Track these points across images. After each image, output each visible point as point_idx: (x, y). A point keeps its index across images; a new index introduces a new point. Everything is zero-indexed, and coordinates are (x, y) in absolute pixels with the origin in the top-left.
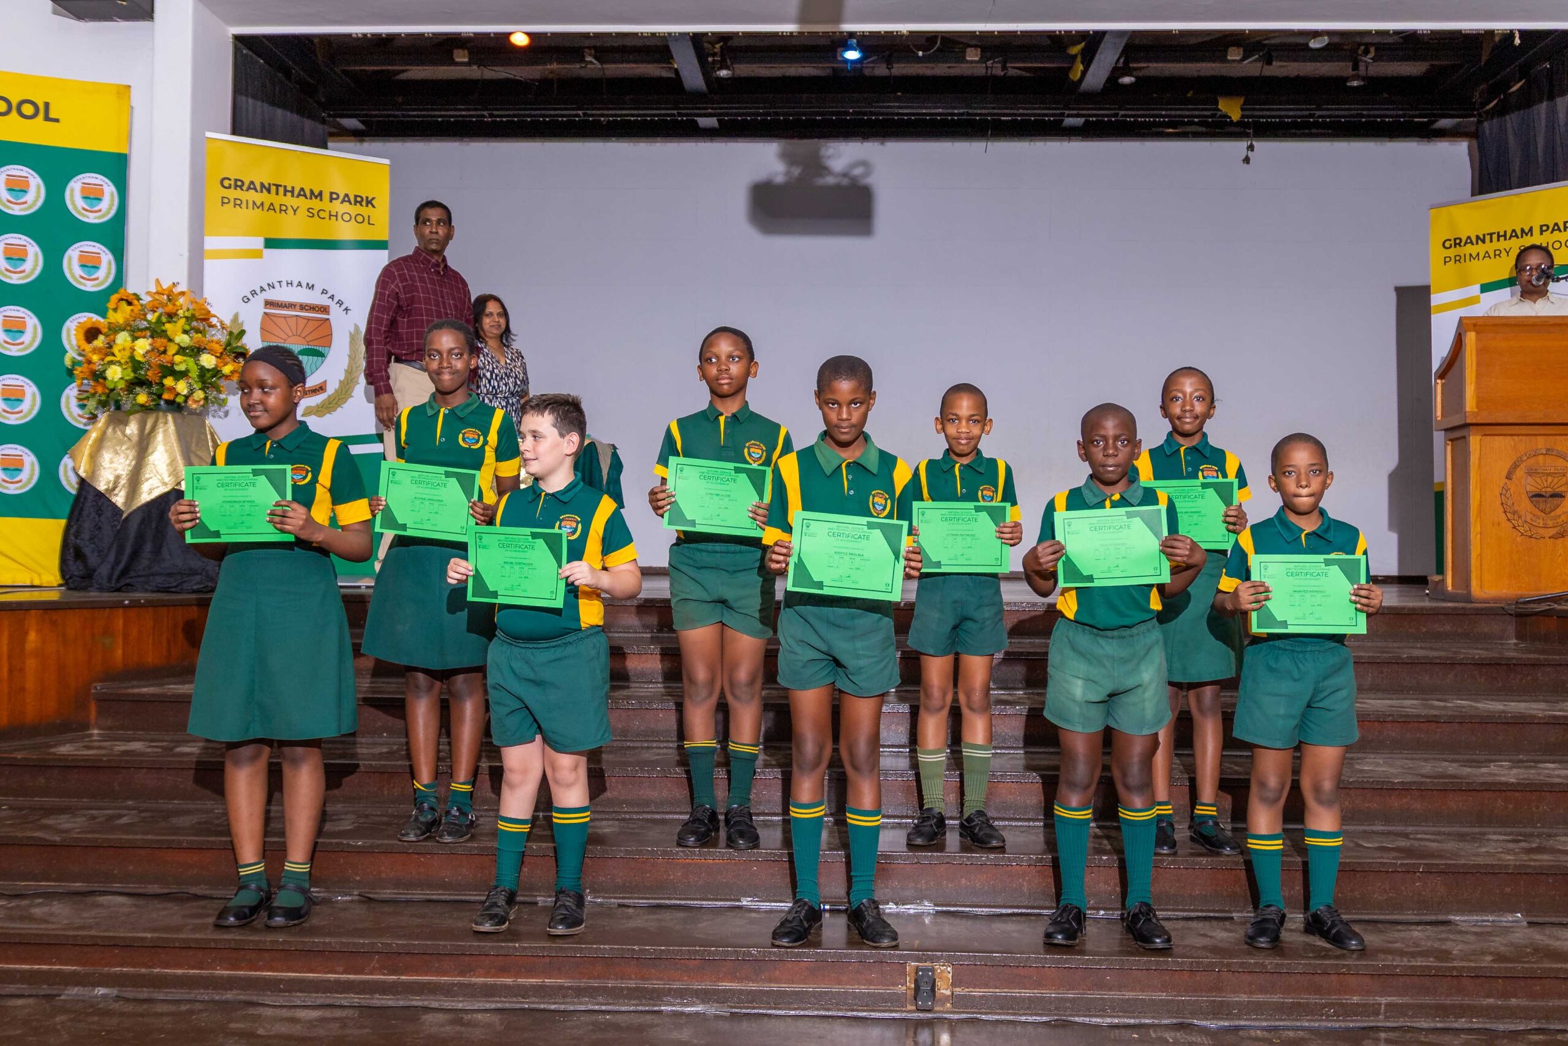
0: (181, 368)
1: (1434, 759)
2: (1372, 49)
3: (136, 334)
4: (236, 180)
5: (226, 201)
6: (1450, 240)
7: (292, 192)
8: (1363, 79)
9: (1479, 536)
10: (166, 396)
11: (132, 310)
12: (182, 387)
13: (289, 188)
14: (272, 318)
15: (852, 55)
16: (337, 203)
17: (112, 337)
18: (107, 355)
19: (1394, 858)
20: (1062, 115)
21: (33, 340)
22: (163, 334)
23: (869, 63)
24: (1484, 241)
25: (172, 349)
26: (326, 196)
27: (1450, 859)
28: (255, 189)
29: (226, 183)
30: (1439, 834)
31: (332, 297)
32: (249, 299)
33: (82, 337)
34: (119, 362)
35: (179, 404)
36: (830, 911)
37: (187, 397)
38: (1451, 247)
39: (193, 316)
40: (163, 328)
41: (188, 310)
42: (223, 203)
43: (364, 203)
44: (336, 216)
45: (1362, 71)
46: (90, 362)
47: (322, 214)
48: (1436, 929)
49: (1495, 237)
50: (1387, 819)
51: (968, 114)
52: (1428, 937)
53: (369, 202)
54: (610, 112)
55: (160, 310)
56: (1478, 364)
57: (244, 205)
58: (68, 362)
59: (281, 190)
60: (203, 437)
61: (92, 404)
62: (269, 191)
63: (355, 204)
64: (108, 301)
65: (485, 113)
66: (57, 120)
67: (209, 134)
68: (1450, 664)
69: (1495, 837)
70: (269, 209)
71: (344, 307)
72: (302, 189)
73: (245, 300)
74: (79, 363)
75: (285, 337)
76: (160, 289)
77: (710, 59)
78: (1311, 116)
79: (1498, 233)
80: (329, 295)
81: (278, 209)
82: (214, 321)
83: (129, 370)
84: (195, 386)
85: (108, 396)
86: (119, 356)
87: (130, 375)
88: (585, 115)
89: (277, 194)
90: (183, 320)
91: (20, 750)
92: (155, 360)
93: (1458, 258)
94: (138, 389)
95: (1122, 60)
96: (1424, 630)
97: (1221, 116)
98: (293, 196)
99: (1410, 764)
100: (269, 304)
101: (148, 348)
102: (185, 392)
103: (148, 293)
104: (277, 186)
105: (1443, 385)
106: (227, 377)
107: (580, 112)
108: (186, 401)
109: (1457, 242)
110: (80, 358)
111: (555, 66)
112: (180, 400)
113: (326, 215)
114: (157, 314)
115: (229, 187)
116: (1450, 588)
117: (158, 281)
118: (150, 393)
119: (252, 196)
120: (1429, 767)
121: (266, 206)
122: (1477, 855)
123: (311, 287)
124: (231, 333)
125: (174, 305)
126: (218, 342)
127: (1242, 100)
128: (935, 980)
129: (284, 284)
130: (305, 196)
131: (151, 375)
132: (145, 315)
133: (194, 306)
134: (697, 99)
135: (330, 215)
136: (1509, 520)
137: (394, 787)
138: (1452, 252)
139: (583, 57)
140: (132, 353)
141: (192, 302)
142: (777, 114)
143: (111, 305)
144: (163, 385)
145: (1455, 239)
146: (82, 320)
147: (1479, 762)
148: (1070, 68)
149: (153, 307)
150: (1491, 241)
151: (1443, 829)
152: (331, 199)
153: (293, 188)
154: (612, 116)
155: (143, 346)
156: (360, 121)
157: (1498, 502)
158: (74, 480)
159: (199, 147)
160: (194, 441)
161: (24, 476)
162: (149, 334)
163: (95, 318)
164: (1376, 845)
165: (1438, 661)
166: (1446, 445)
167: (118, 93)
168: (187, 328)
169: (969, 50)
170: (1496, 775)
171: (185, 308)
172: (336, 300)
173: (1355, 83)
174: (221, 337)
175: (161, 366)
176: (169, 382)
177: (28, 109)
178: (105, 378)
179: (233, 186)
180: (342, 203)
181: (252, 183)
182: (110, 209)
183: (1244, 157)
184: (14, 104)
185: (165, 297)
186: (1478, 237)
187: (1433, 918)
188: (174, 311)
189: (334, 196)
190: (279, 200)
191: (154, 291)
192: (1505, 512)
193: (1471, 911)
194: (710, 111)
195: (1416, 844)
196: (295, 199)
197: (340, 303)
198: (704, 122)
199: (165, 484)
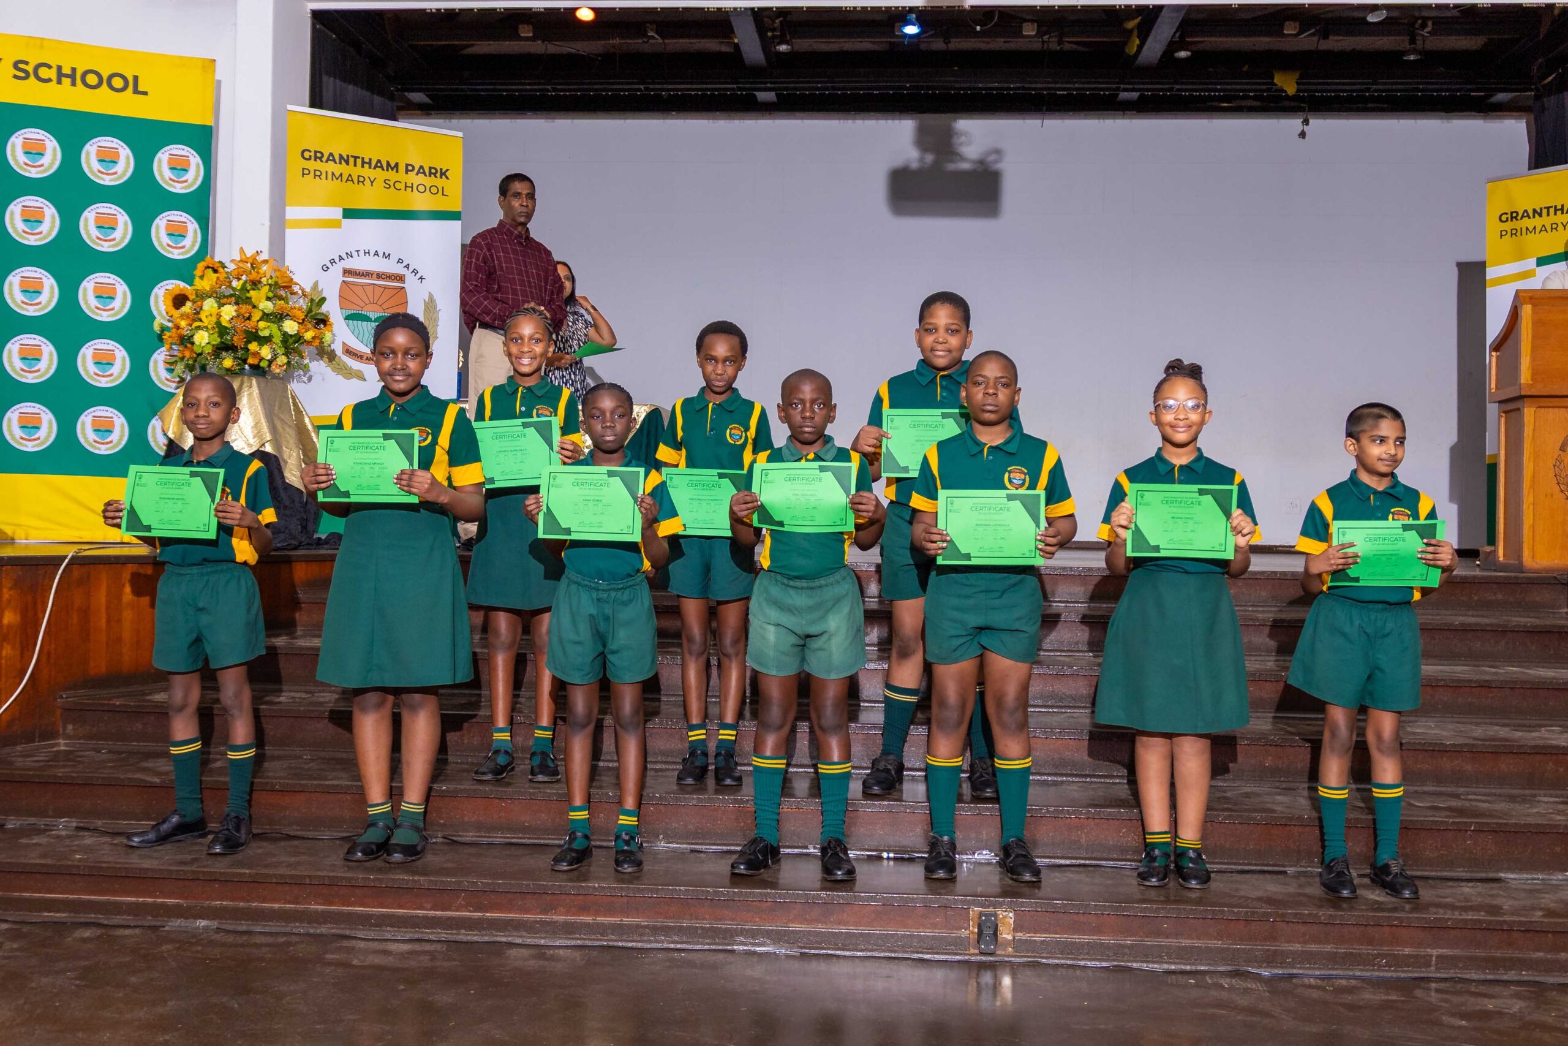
0: (266, 333)
1: (1486, 723)
2: (1430, 23)
3: (222, 301)
4: (316, 152)
5: (306, 172)
6: (1506, 214)
7: (370, 163)
8: (1420, 53)
9: (1532, 507)
10: (251, 361)
11: (218, 278)
12: (266, 352)
13: (367, 160)
14: (351, 286)
15: (911, 30)
16: (412, 174)
17: (199, 303)
18: (194, 320)
19: (1446, 817)
20: (1118, 89)
21: (123, 306)
22: (248, 301)
23: (926, 37)
24: (1540, 215)
25: (257, 315)
26: (402, 168)
27: (1500, 818)
28: (334, 160)
29: (307, 155)
30: (1490, 795)
31: (407, 267)
32: (328, 268)
33: (170, 303)
34: (206, 327)
35: (263, 368)
36: (895, 859)
37: (270, 362)
38: (1507, 220)
39: (276, 283)
40: (248, 295)
41: (271, 278)
42: (303, 174)
43: (438, 175)
44: (412, 187)
45: (1419, 44)
46: (178, 327)
47: (398, 185)
48: (1486, 885)
49: (1552, 210)
50: (1439, 780)
51: (1024, 88)
52: (1479, 894)
53: (443, 174)
54: (670, 87)
55: (244, 278)
56: (1533, 337)
57: (323, 176)
58: (157, 327)
59: (359, 161)
60: (285, 400)
61: (180, 368)
62: (347, 163)
63: (430, 176)
64: (195, 268)
65: (549, 87)
66: (145, 93)
67: (290, 107)
68: (1501, 631)
69: (1546, 799)
70: (347, 180)
71: (418, 276)
72: (379, 161)
73: (325, 268)
74: (169, 329)
75: (363, 304)
76: (243, 257)
77: (769, 34)
78: (1368, 90)
79: (1556, 207)
80: (405, 264)
81: (356, 181)
82: (296, 289)
83: (216, 335)
84: (279, 351)
85: (195, 361)
86: (206, 322)
87: (217, 340)
88: (646, 89)
89: (355, 165)
90: (267, 287)
91: (118, 697)
92: (240, 325)
93: (1514, 232)
94: (224, 353)
95: (1177, 35)
96: (1476, 598)
97: (1276, 91)
98: (370, 168)
99: (1461, 727)
100: (347, 272)
101: (234, 314)
102: (269, 357)
103: (232, 261)
104: (356, 158)
105: (1497, 357)
106: (308, 343)
107: (642, 87)
108: (269, 366)
109: (1514, 216)
110: (170, 325)
111: (617, 41)
112: (264, 364)
113: (402, 186)
114: (241, 282)
115: (310, 159)
116: (1501, 559)
117: (242, 249)
118: (235, 358)
119: (331, 167)
120: (1479, 731)
121: (345, 178)
122: (1528, 815)
123: (387, 256)
124: (312, 301)
125: (258, 273)
126: (300, 309)
127: (1297, 75)
128: (997, 925)
129: (362, 253)
130: (382, 167)
131: (238, 340)
132: (230, 282)
133: (278, 274)
134: (757, 73)
135: (406, 187)
136: (1562, 491)
137: (473, 737)
138: (1508, 226)
139: (646, 32)
140: (218, 319)
141: (275, 271)
142: (834, 88)
143: (198, 272)
144: (248, 350)
145: (1512, 213)
146: (170, 287)
147: (1530, 726)
148: (1125, 43)
149: (238, 274)
150: (1548, 215)
151: (1494, 791)
152: (407, 171)
153: (370, 159)
154: (673, 90)
155: (229, 312)
156: (427, 95)
157: (1552, 474)
158: (163, 441)
159: (279, 118)
160: (277, 404)
161: (114, 437)
162: (233, 300)
163: (182, 284)
164: (1428, 805)
165: (1490, 628)
166: (1500, 417)
167: (204, 67)
168: (271, 295)
169: (1025, 25)
170: (1546, 739)
171: (268, 276)
172: (411, 269)
173: (1412, 57)
174: (303, 304)
175: (246, 332)
176: (253, 346)
177: (118, 83)
178: (193, 343)
179: (313, 158)
180: (417, 174)
181: (331, 154)
182: (196, 179)
183: (1299, 132)
184: (105, 77)
185: (249, 265)
186: (1535, 211)
187: (1483, 875)
188: (258, 279)
189: (410, 168)
190: (357, 171)
191: (239, 259)
192: (1558, 483)
193: (1522, 869)
194: (769, 85)
195: (1467, 804)
196: (372, 170)
197: (415, 272)
198: (763, 96)
199: (250, 446)
